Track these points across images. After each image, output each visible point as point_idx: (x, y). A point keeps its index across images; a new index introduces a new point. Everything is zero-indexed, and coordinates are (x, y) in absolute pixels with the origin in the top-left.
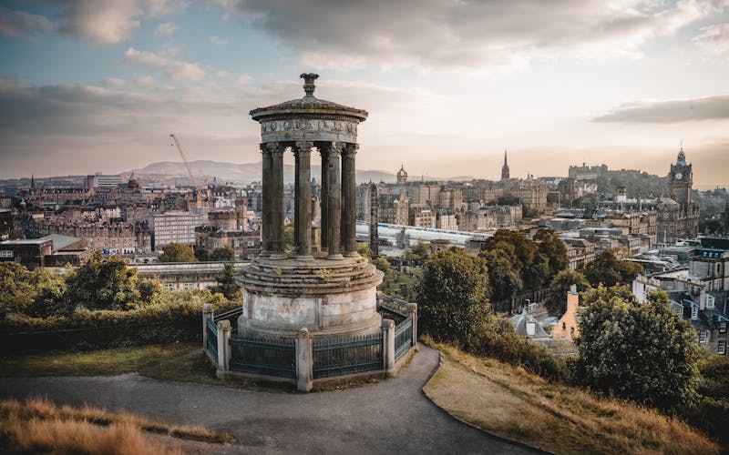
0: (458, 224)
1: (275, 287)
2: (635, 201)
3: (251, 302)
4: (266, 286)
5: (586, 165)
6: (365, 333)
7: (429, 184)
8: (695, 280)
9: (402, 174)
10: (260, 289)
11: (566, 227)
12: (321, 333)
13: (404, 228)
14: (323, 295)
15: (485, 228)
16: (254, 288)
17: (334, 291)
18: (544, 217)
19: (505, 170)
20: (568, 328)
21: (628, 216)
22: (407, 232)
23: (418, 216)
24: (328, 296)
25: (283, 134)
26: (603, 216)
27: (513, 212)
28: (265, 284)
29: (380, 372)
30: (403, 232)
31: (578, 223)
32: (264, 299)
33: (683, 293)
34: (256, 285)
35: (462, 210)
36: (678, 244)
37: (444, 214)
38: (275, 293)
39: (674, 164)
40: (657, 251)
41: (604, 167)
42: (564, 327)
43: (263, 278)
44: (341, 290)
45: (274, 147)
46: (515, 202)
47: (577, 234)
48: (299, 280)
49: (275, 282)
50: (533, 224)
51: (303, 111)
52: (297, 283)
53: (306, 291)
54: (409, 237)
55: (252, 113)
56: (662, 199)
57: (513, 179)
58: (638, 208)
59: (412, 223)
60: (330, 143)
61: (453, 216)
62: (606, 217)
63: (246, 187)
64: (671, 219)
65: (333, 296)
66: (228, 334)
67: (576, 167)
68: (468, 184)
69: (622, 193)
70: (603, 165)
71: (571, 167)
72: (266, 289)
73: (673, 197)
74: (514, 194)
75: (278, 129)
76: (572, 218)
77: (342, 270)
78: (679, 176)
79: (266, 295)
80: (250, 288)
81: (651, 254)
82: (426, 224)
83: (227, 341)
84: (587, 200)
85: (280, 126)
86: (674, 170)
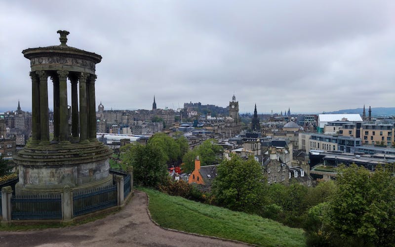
0: (132, 131)
1: (44, 162)
2: (215, 118)
3: (25, 174)
4: (38, 162)
5: (192, 102)
6: (104, 185)
7: (116, 112)
8: (250, 151)
9: (101, 106)
10: (34, 164)
11: (186, 131)
12: (76, 188)
13: (104, 135)
14: (78, 165)
15: (146, 133)
16: (29, 164)
17: (85, 161)
18: (176, 127)
19: (154, 105)
20: (196, 177)
21: (213, 125)
22: (105, 136)
23: (111, 128)
24: (81, 165)
25: (48, 66)
26: (202, 125)
27: (159, 125)
28: (37, 160)
29: (116, 207)
30: (103, 136)
31: (191, 129)
32: (35, 170)
33: (245, 157)
34: (30, 162)
35: (134, 124)
36: (236, 136)
37: (124, 127)
38: (44, 166)
39: (231, 101)
40: (228, 140)
41: (200, 104)
42: (194, 177)
43: (35, 157)
44: (90, 161)
45: (40, 74)
46: (160, 120)
47: (191, 134)
48: (61, 156)
49: (43, 159)
50: (170, 130)
51: (61, 52)
52: (60, 158)
53: (66, 163)
54: (106, 139)
55: (24, 52)
56: (226, 117)
57: (158, 109)
58: (217, 121)
59: (108, 132)
60: (80, 73)
61: (129, 128)
62: (203, 126)
63: (4, 114)
64: (231, 126)
65: (84, 165)
66: (10, 196)
67: (187, 104)
68: (136, 112)
69: (209, 115)
70: (199, 103)
71: (185, 104)
72: (38, 164)
73: (231, 116)
74: (159, 116)
75: (44, 62)
76: (189, 126)
77: (89, 149)
78: (233, 107)
79: (38, 167)
80: (25, 164)
81: (225, 142)
82: (114, 132)
83: (9, 200)
84: (194, 118)
85: (45, 61)
86: (231, 104)
